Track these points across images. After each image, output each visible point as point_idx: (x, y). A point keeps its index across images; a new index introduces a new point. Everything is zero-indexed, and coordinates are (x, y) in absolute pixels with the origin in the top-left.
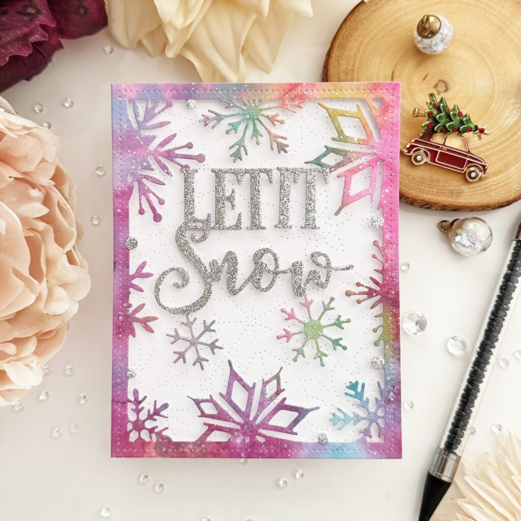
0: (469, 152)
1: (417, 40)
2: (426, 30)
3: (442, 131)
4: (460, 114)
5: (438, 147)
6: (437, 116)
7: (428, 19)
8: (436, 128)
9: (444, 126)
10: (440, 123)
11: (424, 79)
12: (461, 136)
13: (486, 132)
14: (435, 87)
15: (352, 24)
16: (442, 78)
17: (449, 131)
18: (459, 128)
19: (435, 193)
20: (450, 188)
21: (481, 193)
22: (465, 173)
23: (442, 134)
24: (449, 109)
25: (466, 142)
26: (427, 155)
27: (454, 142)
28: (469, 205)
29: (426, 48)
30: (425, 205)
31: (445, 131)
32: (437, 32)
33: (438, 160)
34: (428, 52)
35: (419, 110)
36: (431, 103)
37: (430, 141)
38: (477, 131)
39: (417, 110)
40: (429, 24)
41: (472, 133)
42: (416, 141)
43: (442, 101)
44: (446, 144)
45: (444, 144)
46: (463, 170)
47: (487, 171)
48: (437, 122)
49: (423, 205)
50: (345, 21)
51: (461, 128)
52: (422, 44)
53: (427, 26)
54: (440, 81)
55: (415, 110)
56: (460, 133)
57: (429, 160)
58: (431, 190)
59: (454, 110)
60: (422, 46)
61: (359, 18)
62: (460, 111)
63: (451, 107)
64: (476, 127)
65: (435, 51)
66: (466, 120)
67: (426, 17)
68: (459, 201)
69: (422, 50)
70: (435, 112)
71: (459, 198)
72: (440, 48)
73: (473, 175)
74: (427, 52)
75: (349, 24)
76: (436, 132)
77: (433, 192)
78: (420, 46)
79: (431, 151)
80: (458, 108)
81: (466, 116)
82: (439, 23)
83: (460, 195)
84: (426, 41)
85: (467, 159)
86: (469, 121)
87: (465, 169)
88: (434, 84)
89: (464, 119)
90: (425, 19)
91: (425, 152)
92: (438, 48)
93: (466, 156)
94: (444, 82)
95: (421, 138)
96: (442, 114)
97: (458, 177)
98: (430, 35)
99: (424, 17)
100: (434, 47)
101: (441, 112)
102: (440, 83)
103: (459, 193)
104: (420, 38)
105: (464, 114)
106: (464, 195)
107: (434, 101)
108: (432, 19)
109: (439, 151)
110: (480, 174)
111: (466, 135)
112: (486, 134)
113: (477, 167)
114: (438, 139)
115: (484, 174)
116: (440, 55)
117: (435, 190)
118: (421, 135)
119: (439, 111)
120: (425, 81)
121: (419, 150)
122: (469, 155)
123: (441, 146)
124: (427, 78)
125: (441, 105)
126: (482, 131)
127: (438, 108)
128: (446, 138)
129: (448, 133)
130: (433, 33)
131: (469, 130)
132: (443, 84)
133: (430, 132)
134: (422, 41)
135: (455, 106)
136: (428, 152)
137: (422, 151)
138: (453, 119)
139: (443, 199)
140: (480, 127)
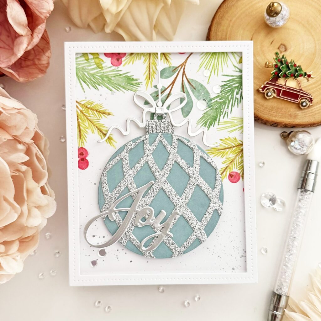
0: (301, 90)
1: (266, 18)
2: (272, 12)
3: (284, 76)
4: (295, 65)
5: (281, 87)
6: (281, 67)
7: (273, 4)
8: (280, 74)
9: (285, 73)
10: (282, 71)
11: (271, 43)
12: (296, 79)
13: (312, 76)
14: (279, 48)
15: (224, 9)
16: (283, 43)
17: (288, 76)
18: (295, 75)
19: (280, 117)
20: (290, 113)
21: (309, 116)
22: (299, 103)
23: (284, 78)
24: (288, 62)
25: (299, 83)
26: (274, 92)
27: (291, 83)
28: (302, 124)
29: (272, 23)
30: (273, 124)
31: (286, 76)
32: (279, 13)
33: (282, 95)
34: (274, 26)
35: (269, 63)
36: (276, 59)
37: (276, 83)
38: (306, 76)
39: (267, 63)
40: (274, 8)
41: (302, 77)
42: (267, 83)
43: (283, 57)
44: (286, 85)
45: (285, 85)
46: (298, 101)
47: (313, 101)
48: (280, 71)
49: (272, 125)
50: (220, 7)
51: (296, 74)
52: (269, 21)
53: (273, 9)
54: (281, 44)
55: (266, 63)
56: (295, 77)
57: (276, 95)
58: (277, 114)
59: (291, 62)
60: (269, 22)
61: (228, 5)
62: (295, 63)
63: (289, 61)
64: (306, 74)
65: (278, 25)
66: (299, 69)
67: (272, 3)
68: (296, 121)
69: (269, 25)
70: (279, 64)
71: (295, 119)
72: (281, 24)
73: (304, 104)
74: (272, 26)
75: (222, 9)
76: (280, 77)
77: (279, 116)
78: (268, 22)
79: (277, 89)
80: (294, 62)
81: (299, 66)
82: (281, 7)
83: (296, 117)
84: (272, 19)
85: (300, 94)
86: (301, 70)
87: (299, 100)
88: (277, 47)
89: (298, 69)
90: (271, 5)
91: (273, 90)
92: (280, 23)
93: (300, 92)
94: (284, 45)
95: (270, 81)
96: (283, 66)
97: (294, 106)
98: (275, 15)
99: (271, 3)
100: (277, 23)
101: (283, 64)
102: (281, 46)
103: (295, 116)
104: (268, 17)
105: (297, 65)
106: (298, 117)
107: (278, 57)
108: (276, 5)
109: (282, 89)
110: (309, 104)
111: (299, 78)
112: (312, 78)
113: (307, 99)
114: (281, 82)
115: (311, 103)
116: (281, 28)
117: (280, 115)
118: (270, 79)
119: (282, 64)
120: (272, 45)
121: (269, 89)
122: (301, 91)
123: (283, 86)
124: (273, 43)
125: (283, 59)
126: (309, 76)
127: (281, 62)
128: (286, 81)
129: (288, 78)
130: (277, 13)
131: (301, 75)
132: (283, 47)
133: (276, 77)
134: (269, 19)
135: (291, 60)
136: (275, 90)
137: (271, 90)
138: (291, 69)
139: (285, 120)
140: (308, 73)
